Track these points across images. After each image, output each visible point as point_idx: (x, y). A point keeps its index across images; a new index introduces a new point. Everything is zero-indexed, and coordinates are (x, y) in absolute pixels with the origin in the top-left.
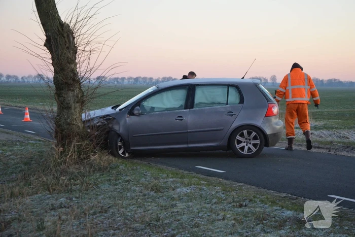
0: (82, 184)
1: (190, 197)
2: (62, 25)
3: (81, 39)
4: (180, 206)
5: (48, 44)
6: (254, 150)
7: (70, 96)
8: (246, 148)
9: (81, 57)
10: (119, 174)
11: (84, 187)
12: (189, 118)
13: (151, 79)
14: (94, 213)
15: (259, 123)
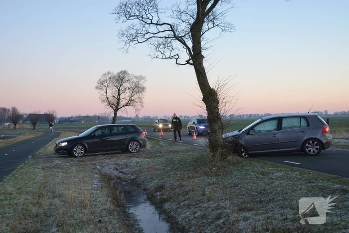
0: (224, 171)
1: (282, 178)
2: (211, 89)
3: (221, 97)
4: (277, 183)
5: (204, 100)
6: (316, 151)
7: (216, 126)
8: (312, 150)
9: (221, 106)
10: (243, 166)
11: (225, 173)
12: (280, 135)
13: (258, 115)
14: (231, 187)
15: (319, 136)
